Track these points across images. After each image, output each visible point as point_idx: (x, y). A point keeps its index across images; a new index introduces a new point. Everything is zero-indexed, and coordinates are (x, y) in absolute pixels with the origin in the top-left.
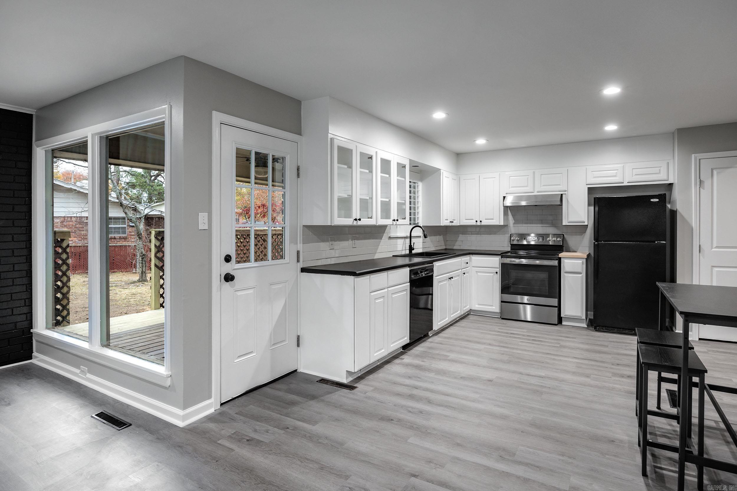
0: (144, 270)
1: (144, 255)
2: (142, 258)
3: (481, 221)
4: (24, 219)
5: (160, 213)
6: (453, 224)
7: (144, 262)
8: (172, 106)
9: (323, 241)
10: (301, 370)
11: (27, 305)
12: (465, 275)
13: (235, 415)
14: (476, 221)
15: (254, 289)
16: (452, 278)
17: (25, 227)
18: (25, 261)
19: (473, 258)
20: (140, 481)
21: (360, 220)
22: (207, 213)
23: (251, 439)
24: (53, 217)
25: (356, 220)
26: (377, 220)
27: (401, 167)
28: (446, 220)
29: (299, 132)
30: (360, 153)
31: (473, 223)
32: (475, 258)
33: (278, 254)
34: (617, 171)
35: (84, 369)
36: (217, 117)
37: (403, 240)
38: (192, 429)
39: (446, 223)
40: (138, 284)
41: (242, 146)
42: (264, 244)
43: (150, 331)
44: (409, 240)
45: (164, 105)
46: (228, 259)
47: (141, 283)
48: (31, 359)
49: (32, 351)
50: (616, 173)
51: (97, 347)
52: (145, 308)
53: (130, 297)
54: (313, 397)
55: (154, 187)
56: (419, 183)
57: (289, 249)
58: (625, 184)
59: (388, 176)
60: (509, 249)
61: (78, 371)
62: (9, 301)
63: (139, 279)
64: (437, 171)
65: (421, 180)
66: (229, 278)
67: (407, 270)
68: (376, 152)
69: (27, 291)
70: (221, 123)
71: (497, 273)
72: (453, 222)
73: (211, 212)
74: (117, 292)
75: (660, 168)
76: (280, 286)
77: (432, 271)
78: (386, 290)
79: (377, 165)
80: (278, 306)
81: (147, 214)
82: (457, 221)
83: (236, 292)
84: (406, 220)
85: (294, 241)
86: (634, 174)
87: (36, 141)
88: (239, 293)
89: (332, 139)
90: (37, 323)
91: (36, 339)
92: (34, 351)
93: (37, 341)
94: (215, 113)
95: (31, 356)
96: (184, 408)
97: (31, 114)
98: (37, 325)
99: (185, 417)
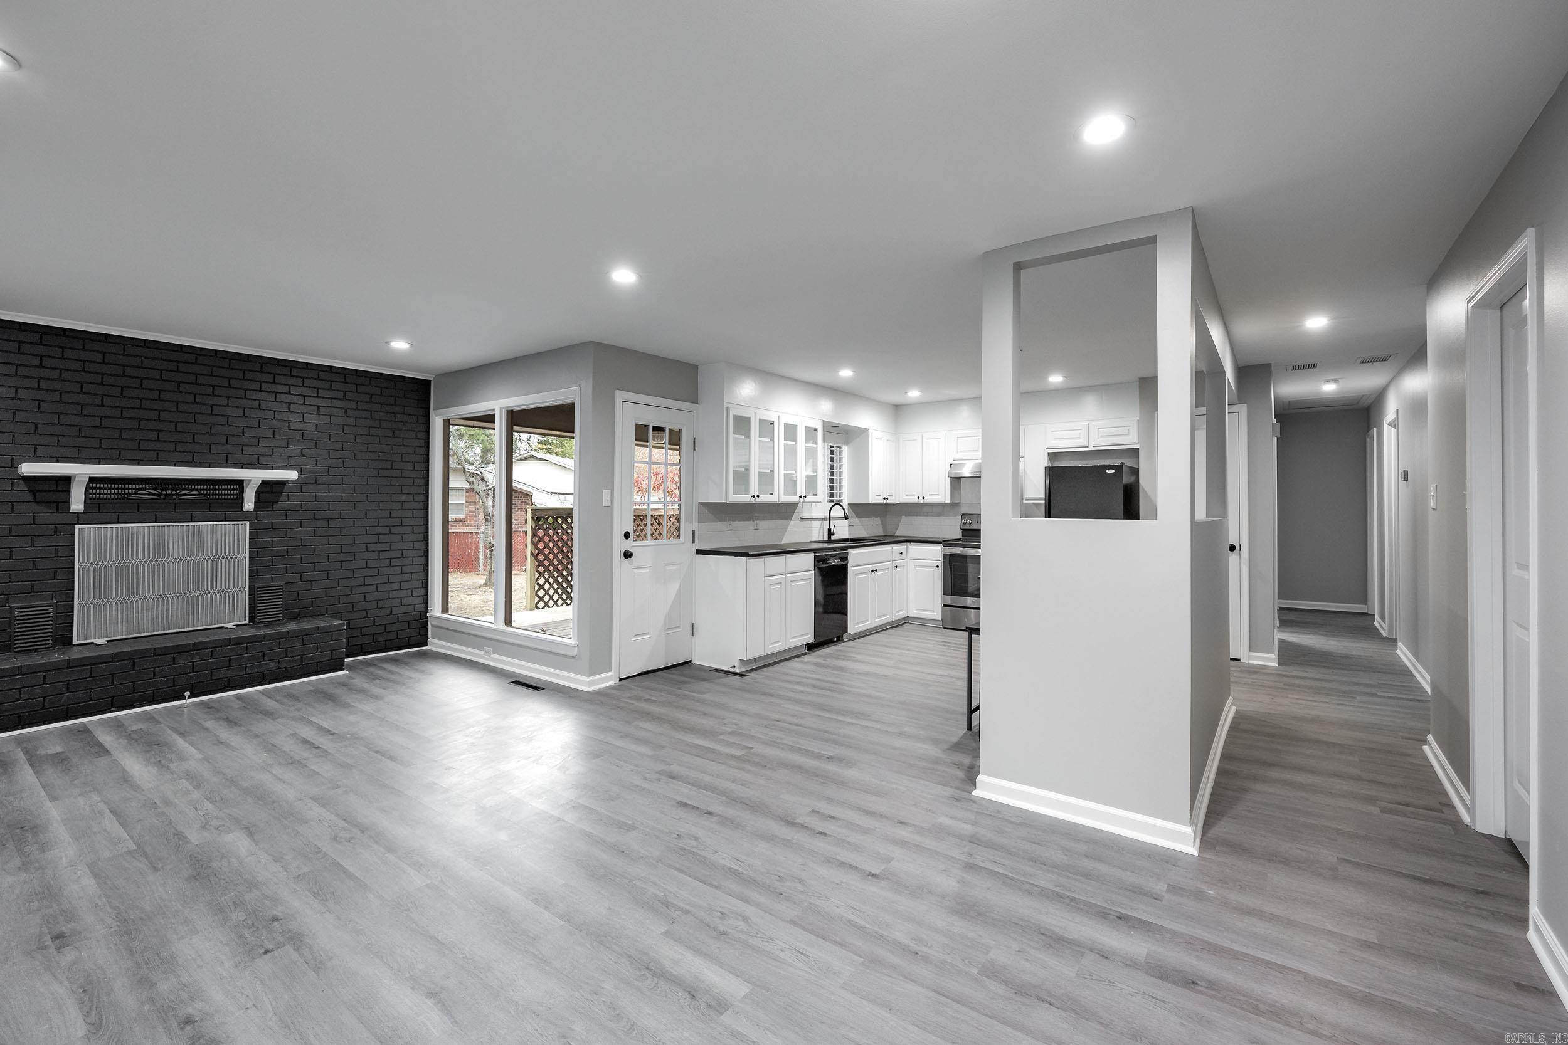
2: (490, 551)
3: (924, 498)
4: (422, 494)
6: (889, 502)
8: (582, 387)
9: (721, 521)
10: (695, 662)
11: (423, 586)
12: (897, 569)
13: (633, 686)
14: (918, 498)
15: (650, 568)
16: (876, 570)
17: (422, 502)
18: (423, 539)
19: (911, 547)
21: (758, 496)
22: (611, 490)
23: (649, 700)
25: (753, 496)
26: (780, 496)
27: (811, 432)
28: (877, 496)
29: (695, 401)
30: (760, 420)
31: (914, 500)
32: (913, 547)
33: (675, 533)
34: (1079, 431)
35: (488, 649)
36: (620, 395)
37: (820, 522)
38: (599, 694)
39: (879, 500)
40: (485, 589)
41: (642, 421)
42: (660, 528)
44: (828, 521)
45: (574, 386)
46: (627, 536)
47: (488, 587)
48: (427, 646)
49: (427, 636)
50: (1080, 433)
51: (502, 626)
53: (482, 606)
54: (704, 680)
56: (844, 447)
57: (685, 528)
58: (1091, 448)
59: (794, 443)
60: (960, 536)
61: (481, 653)
62: (409, 581)
63: (486, 582)
64: (864, 432)
65: (847, 443)
66: (628, 555)
67: (812, 555)
68: (779, 417)
69: (424, 571)
70: (623, 401)
71: (938, 567)
72: (887, 499)
74: (463, 598)
75: (1128, 427)
76: (675, 567)
77: (846, 558)
78: (784, 576)
79: (779, 432)
80: (674, 588)
82: (895, 497)
83: (634, 570)
84: (818, 496)
85: (689, 519)
86: (1100, 435)
87: (434, 410)
88: (637, 571)
89: (727, 409)
90: (434, 607)
91: (432, 623)
92: (429, 637)
93: (432, 626)
94: (618, 392)
95: (427, 643)
96: (590, 675)
97: (430, 381)
98: (434, 609)
99: (590, 684)
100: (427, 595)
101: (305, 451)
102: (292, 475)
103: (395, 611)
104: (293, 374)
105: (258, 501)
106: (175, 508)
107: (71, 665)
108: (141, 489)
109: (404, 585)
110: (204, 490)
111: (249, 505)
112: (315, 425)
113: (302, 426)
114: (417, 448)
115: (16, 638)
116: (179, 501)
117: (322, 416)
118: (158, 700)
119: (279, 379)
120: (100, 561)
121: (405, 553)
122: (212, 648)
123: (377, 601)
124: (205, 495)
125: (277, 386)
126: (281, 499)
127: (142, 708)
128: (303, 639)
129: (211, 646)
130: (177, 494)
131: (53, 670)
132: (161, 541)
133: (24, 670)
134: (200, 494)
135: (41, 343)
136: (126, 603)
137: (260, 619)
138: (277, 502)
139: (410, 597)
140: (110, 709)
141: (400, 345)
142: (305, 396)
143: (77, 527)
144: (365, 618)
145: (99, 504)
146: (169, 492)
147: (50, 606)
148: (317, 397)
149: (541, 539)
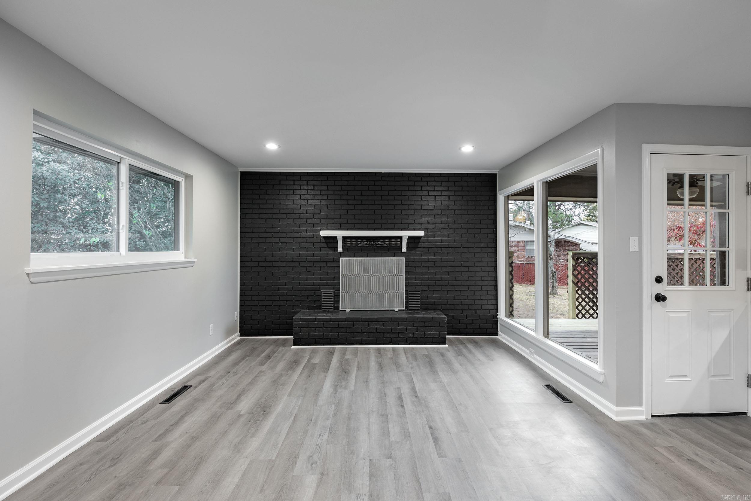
0: (555, 285)
1: (554, 272)
2: (552, 275)
4: (493, 243)
5: (564, 238)
7: (554, 278)
8: (604, 148)
11: (495, 299)
13: (670, 432)
15: (688, 312)
17: (493, 248)
18: (494, 270)
20: (588, 446)
22: (638, 237)
23: (692, 460)
24: (509, 241)
29: (748, 144)
35: (532, 350)
36: (647, 148)
38: (625, 426)
41: (673, 171)
43: (571, 335)
45: (597, 149)
46: (659, 280)
47: (552, 295)
48: (497, 335)
49: (498, 330)
51: (541, 336)
52: (558, 316)
55: (558, 215)
57: (736, 275)
61: (528, 351)
62: (486, 295)
63: (551, 292)
66: (660, 298)
69: (495, 290)
70: (651, 154)
73: (642, 236)
76: (722, 314)
81: (557, 239)
83: (668, 313)
85: (742, 267)
87: (499, 191)
88: (671, 315)
90: (501, 312)
91: (500, 322)
92: (499, 330)
93: (500, 324)
94: (644, 146)
95: (497, 334)
96: (617, 405)
97: (496, 174)
98: (501, 314)
99: (618, 414)
100: (497, 305)
101: (430, 220)
102: (421, 233)
103: (478, 312)
104: (423, 180)
105: (408, 248)
106: (375, 250)
107: (332, 321)
108: (362, 242)
109: (483, 298)
110: (386, 242)
111: (404, 250)
112: (434, 206)
113: (428, 207)
114: (489, 215)
115: (323, 304)
116: (376, 247)
117: (437, 201)
118: (363, 343)
119: (416, 183)
120: (348, 274)
121: (483, 278)
122: (384, 321)
123: (468, 305)
124: (387, 244)
125: (416, 187)
126: (419, 246)
127: (357, 346)
128: (425, 323)
129: (383, 320)
130: (376, 244)
131: (326, 322)
132: (370, 266)
133: (317, 320)
134: (384, 244)
135: (328, 180)
136: (357, 294)
137: (410, 308)
138: (417, 248)
139: (487, 304)
140: (345, 343)
141: (467, 149)
142: (428, 191)
143: (340, 258)
144: (461, 314)
145: (348, 248)
146: (372, 243)
147: (332, 292)
148: (435, 191)
149: (579, 273)
